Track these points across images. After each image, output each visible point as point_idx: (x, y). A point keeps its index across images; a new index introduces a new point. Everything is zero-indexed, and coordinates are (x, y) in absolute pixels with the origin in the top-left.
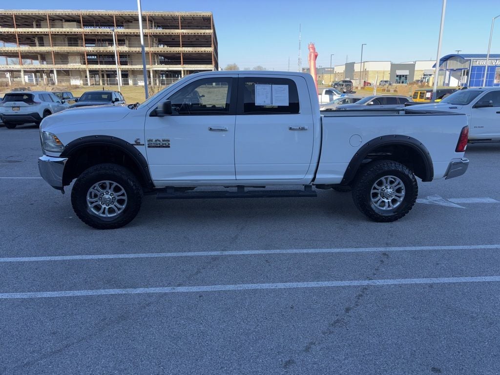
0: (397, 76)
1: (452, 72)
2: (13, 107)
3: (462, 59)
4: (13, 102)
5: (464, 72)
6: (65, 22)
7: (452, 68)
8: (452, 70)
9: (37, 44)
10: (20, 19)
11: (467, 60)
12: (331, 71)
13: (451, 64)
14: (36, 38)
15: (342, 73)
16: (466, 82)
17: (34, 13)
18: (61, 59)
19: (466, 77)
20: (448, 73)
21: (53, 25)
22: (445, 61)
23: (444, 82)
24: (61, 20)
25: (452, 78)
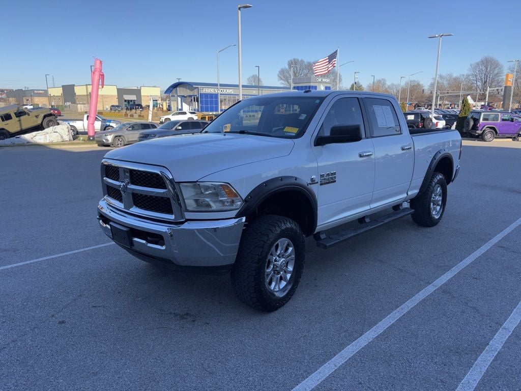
0: (125, 101)
1: (183, 98)
3: (190, 86)
5: (194, 98)
7: (183, 94)
8: (183, 96)
11: (196, 88)
12: (45, 94)
13: (181, 91)
15: (59, 96)
16: (197, 108)
19: (196, 103)
20: (179, 99)
22: (175, 87)
23: (177, 108)
25: (184, 104)
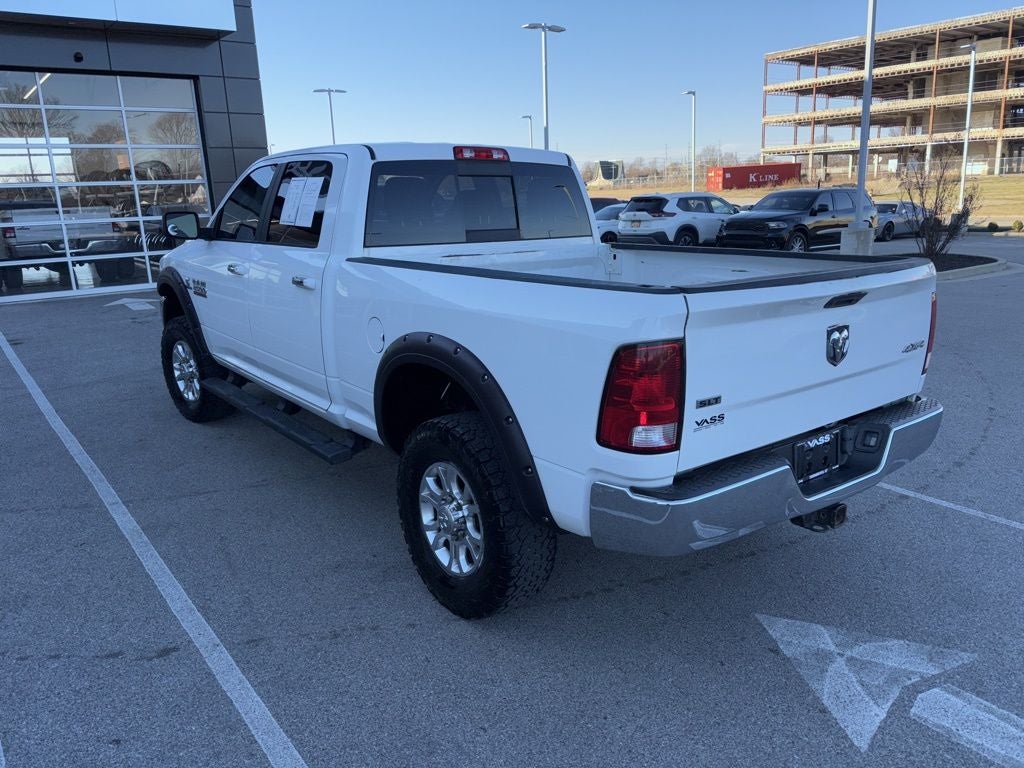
2: (633, 221)
4: (632, 213)
6: (978, 39)
9: (911, 95)
10: (887, 48)
14: (912, 82)
17: (911, 32)
18: (953, 121)
21: (951, 50)
24: (970, 38)
